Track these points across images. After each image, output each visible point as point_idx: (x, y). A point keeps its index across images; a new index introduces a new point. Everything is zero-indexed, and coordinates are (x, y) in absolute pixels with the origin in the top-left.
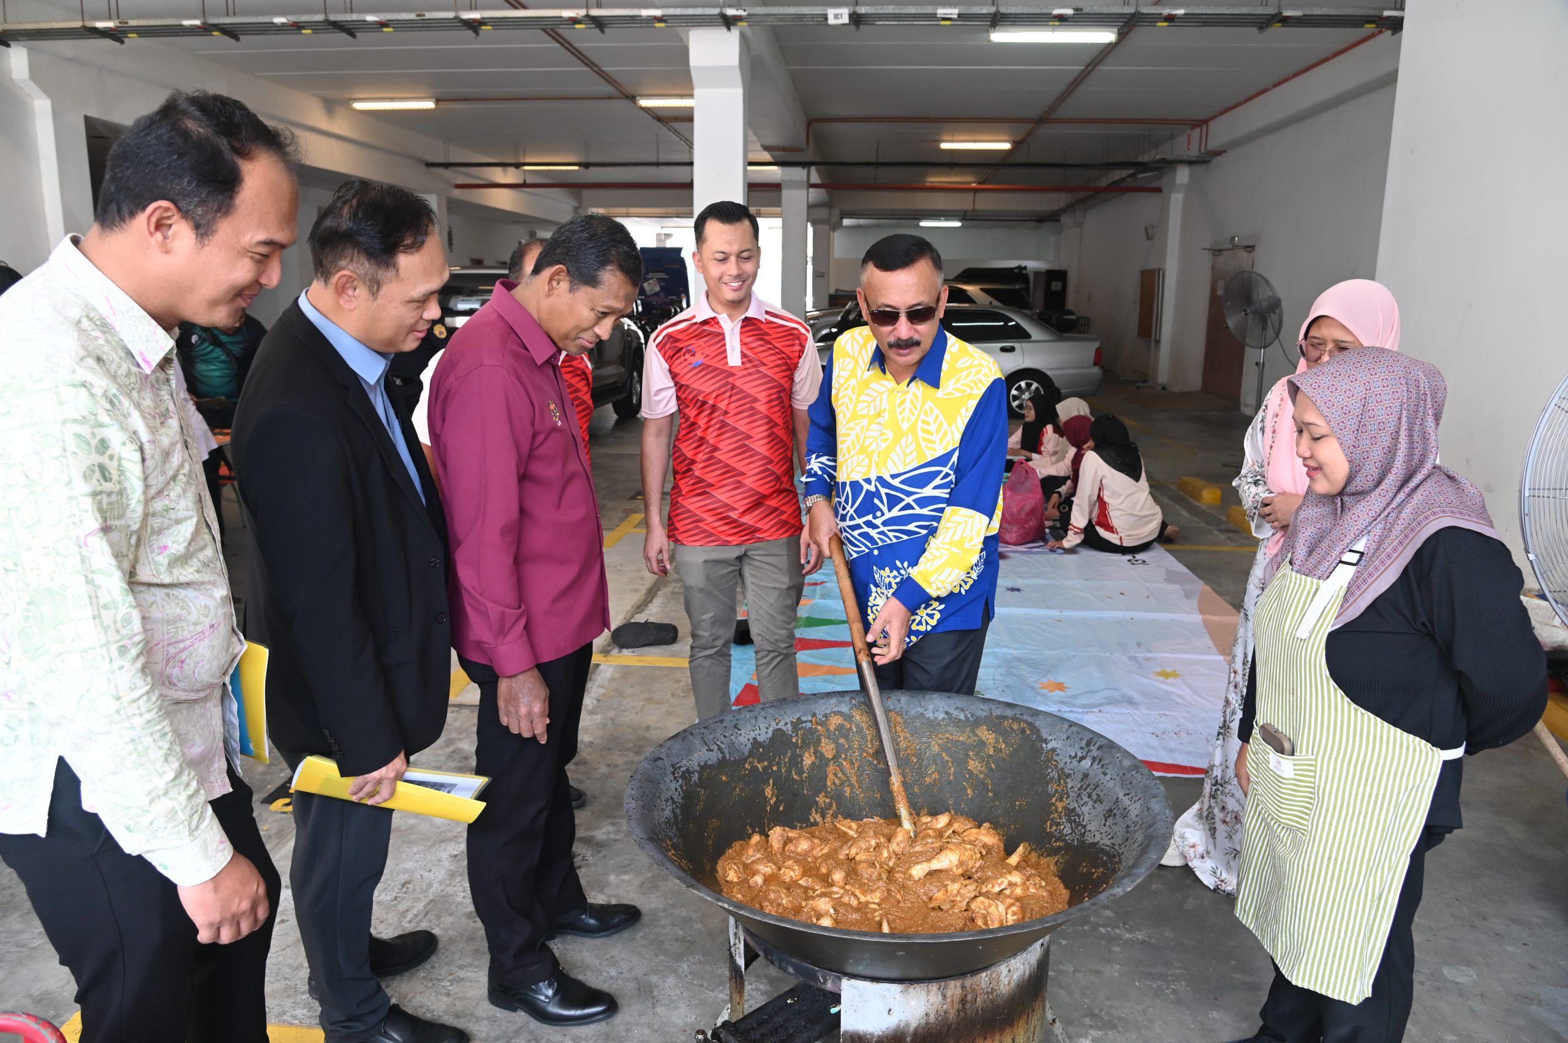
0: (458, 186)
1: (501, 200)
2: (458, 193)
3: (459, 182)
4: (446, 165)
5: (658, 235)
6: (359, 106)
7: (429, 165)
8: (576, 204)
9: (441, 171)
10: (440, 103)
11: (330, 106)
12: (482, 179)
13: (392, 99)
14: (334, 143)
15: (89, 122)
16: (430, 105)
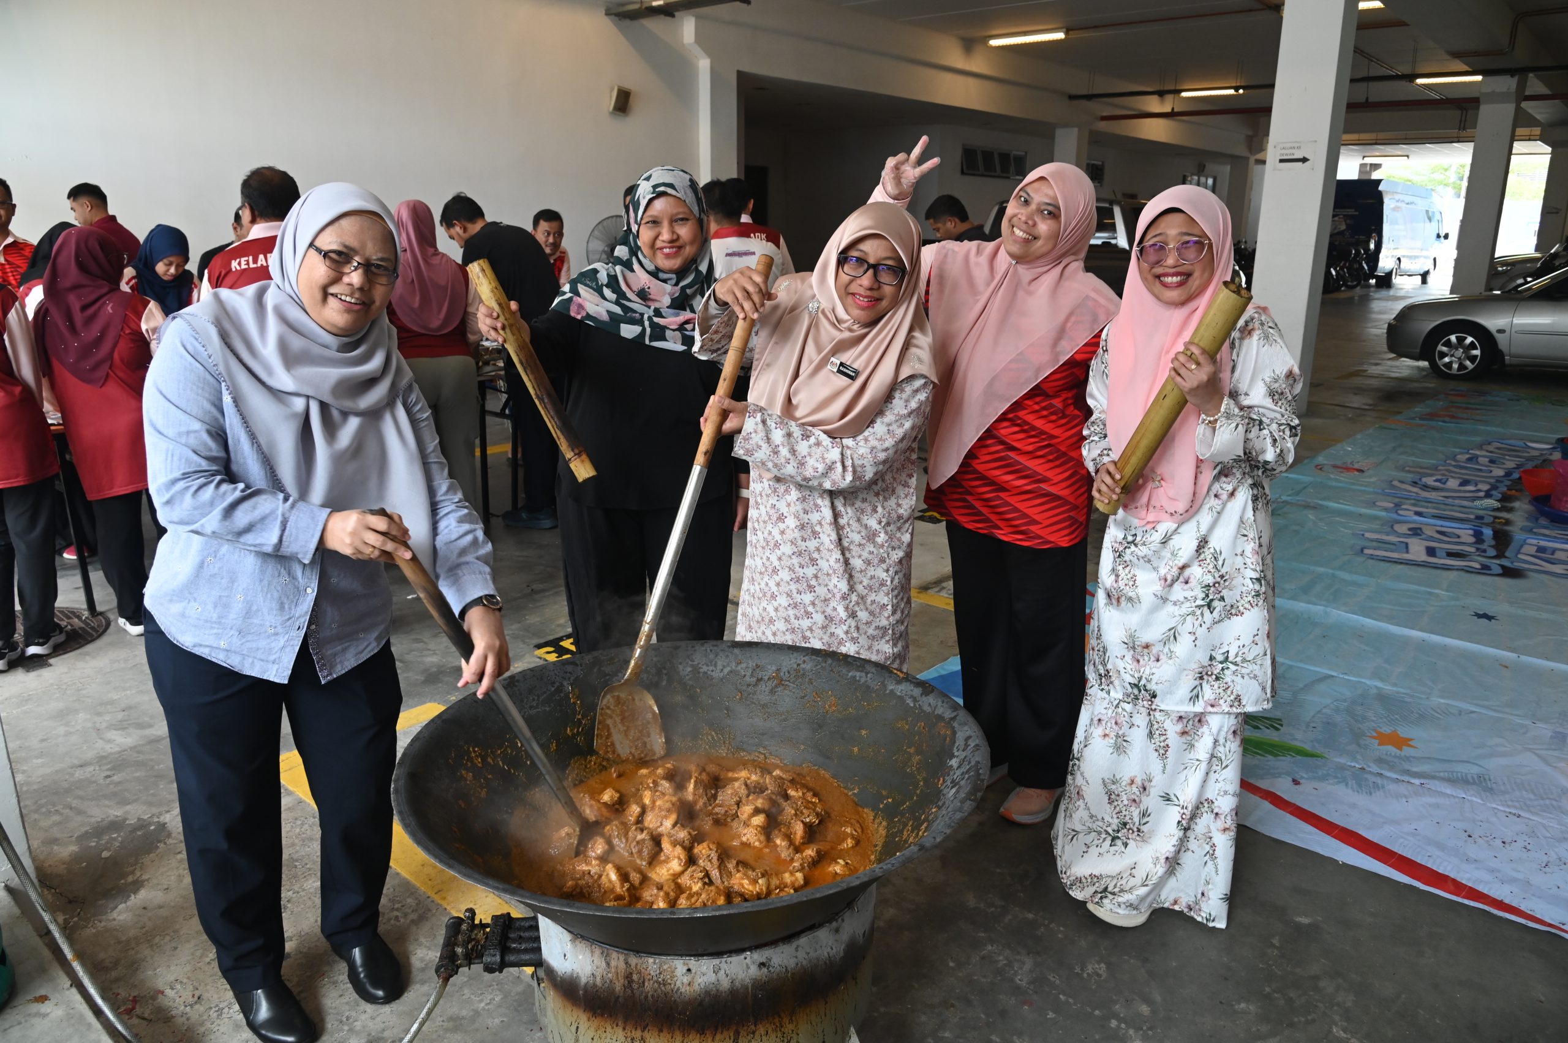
0: (1104, 118)
1: (1155, 131)
2: (1103, 126)
3: (1105, 114)
4: (1089, 97)
5: (1362, 166)
6: (994, 43)
7: (1072, 97)
8: (1250, 133)
9: (1084, 102)
10: (1070, 32)
11: (969, 45)
12: (1134, 110)
13: (1025, 33)
14: (971, 81)
15: (741, 75)
16: (1060, 36)
